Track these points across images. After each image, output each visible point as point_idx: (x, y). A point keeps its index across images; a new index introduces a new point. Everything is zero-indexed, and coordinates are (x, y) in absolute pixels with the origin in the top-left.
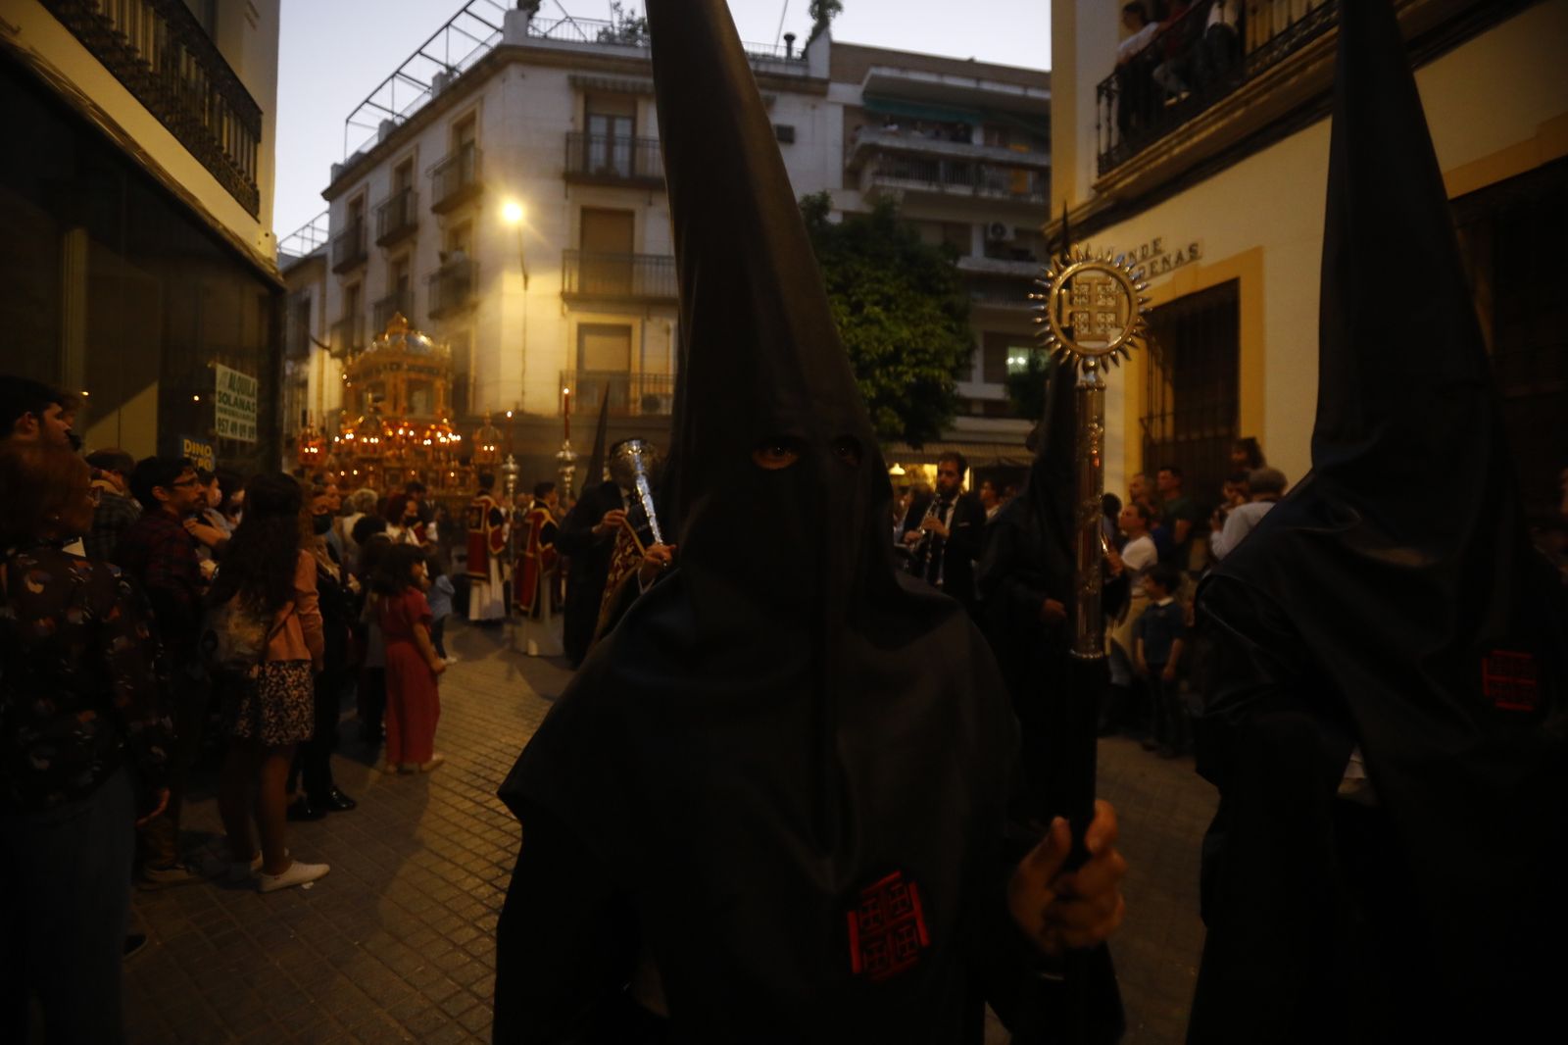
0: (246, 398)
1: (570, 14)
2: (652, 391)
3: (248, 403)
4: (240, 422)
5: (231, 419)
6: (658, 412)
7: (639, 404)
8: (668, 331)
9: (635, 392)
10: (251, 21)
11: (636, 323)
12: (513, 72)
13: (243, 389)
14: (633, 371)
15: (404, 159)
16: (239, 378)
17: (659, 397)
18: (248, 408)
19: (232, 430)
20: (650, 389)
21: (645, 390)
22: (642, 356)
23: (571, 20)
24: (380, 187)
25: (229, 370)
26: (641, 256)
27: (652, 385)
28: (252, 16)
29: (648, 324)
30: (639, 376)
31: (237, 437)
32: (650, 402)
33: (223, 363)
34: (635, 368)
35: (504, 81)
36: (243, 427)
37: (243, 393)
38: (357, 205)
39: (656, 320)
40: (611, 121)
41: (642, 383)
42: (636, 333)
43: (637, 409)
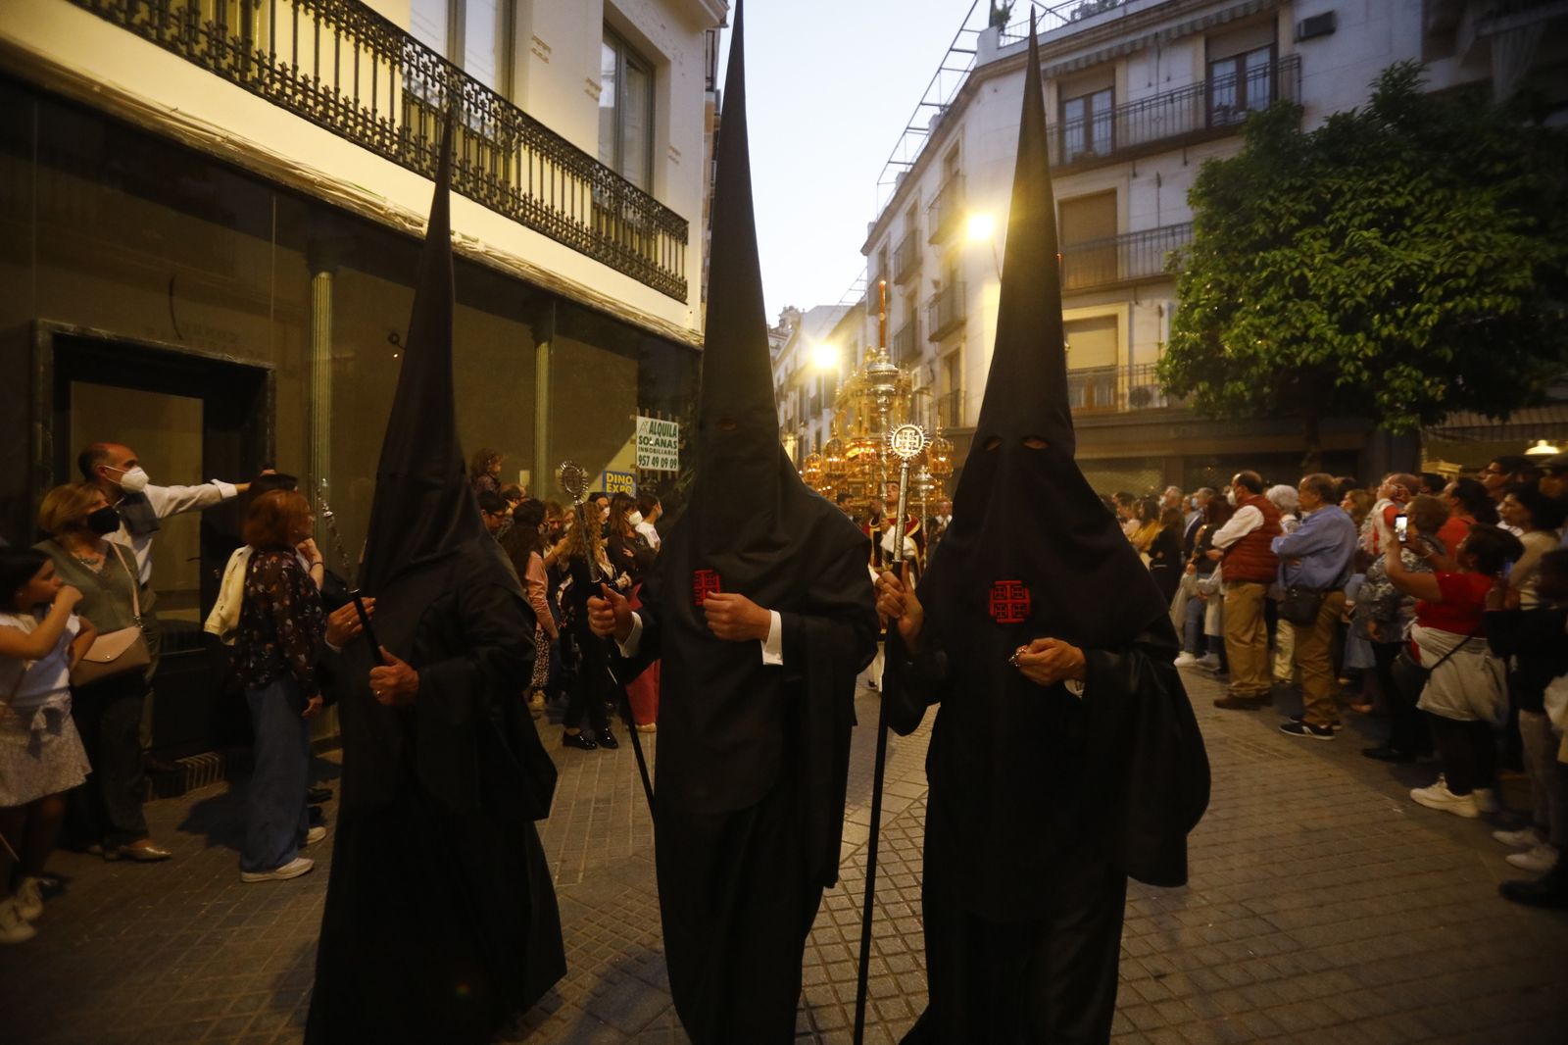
0: (667, 439)
1: (1049, 7)
2: (1141, 383)
3: (670, 441)
4: (660, 457)
5: (652, 455)
6: (1149, 406)
7: (1127, 400)
8: (1161, 313)
9: (1124, 387)
10: (674, 160)
11: (1121, 310)
12: (986, 89)
13: (664, 431)
14: (1120, 363)
15: (912, 202)
16: (660, 424)
17: (1150, 389)
18: (670, 445)
19: (653, 464)
20: (1141, 381)
21: (1135, 384)
22: (1131, 346)
23: (1050, 10)
24: (897, 231)
25: (650, 420)
26: (1129, 235)
27: (1141, 377)
28: (674, 155)
29: (1137, 309)
30: (1127, 369)
31: (659, 468)
32: (1140, 395)
33: (643, 415)
34: (1123, 361)
35: (979, 102)
36: (665, 461)
37: (664, 435)
38: (883, 254)
39: (1146, 303)
40: (1088, 99)
41: (1131, 374)
42: (1123, 323)
43: (1125, 406)
